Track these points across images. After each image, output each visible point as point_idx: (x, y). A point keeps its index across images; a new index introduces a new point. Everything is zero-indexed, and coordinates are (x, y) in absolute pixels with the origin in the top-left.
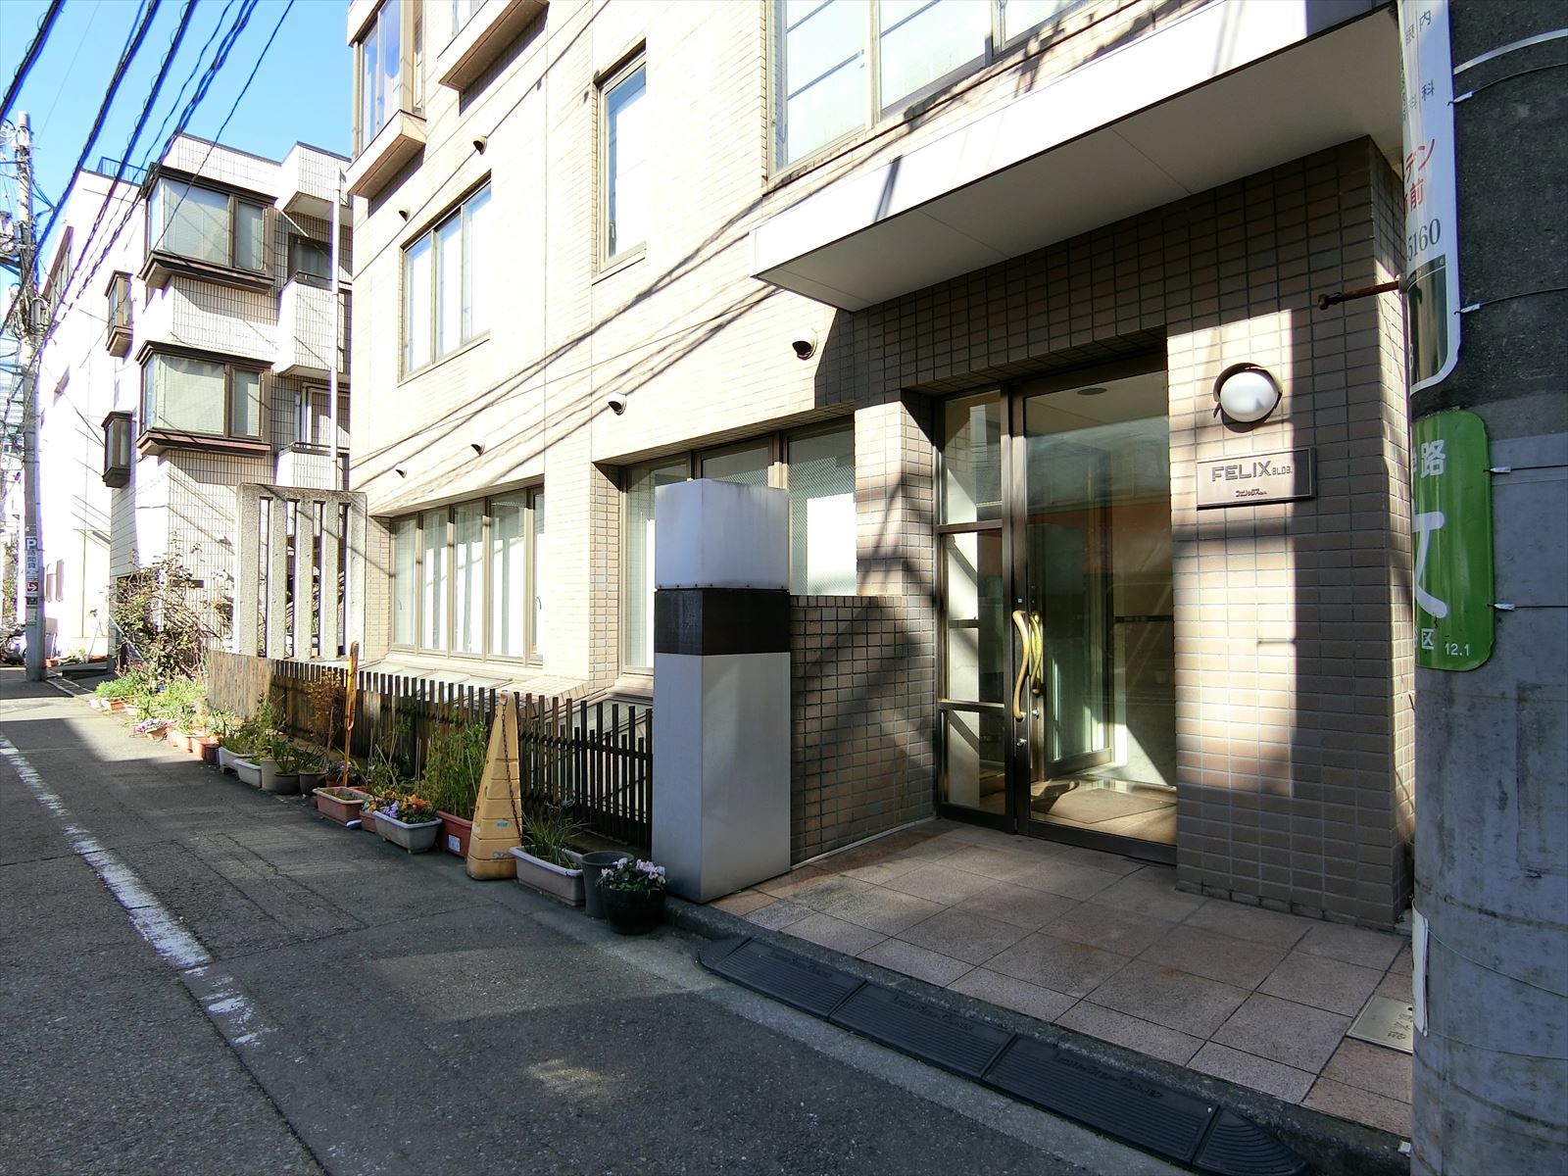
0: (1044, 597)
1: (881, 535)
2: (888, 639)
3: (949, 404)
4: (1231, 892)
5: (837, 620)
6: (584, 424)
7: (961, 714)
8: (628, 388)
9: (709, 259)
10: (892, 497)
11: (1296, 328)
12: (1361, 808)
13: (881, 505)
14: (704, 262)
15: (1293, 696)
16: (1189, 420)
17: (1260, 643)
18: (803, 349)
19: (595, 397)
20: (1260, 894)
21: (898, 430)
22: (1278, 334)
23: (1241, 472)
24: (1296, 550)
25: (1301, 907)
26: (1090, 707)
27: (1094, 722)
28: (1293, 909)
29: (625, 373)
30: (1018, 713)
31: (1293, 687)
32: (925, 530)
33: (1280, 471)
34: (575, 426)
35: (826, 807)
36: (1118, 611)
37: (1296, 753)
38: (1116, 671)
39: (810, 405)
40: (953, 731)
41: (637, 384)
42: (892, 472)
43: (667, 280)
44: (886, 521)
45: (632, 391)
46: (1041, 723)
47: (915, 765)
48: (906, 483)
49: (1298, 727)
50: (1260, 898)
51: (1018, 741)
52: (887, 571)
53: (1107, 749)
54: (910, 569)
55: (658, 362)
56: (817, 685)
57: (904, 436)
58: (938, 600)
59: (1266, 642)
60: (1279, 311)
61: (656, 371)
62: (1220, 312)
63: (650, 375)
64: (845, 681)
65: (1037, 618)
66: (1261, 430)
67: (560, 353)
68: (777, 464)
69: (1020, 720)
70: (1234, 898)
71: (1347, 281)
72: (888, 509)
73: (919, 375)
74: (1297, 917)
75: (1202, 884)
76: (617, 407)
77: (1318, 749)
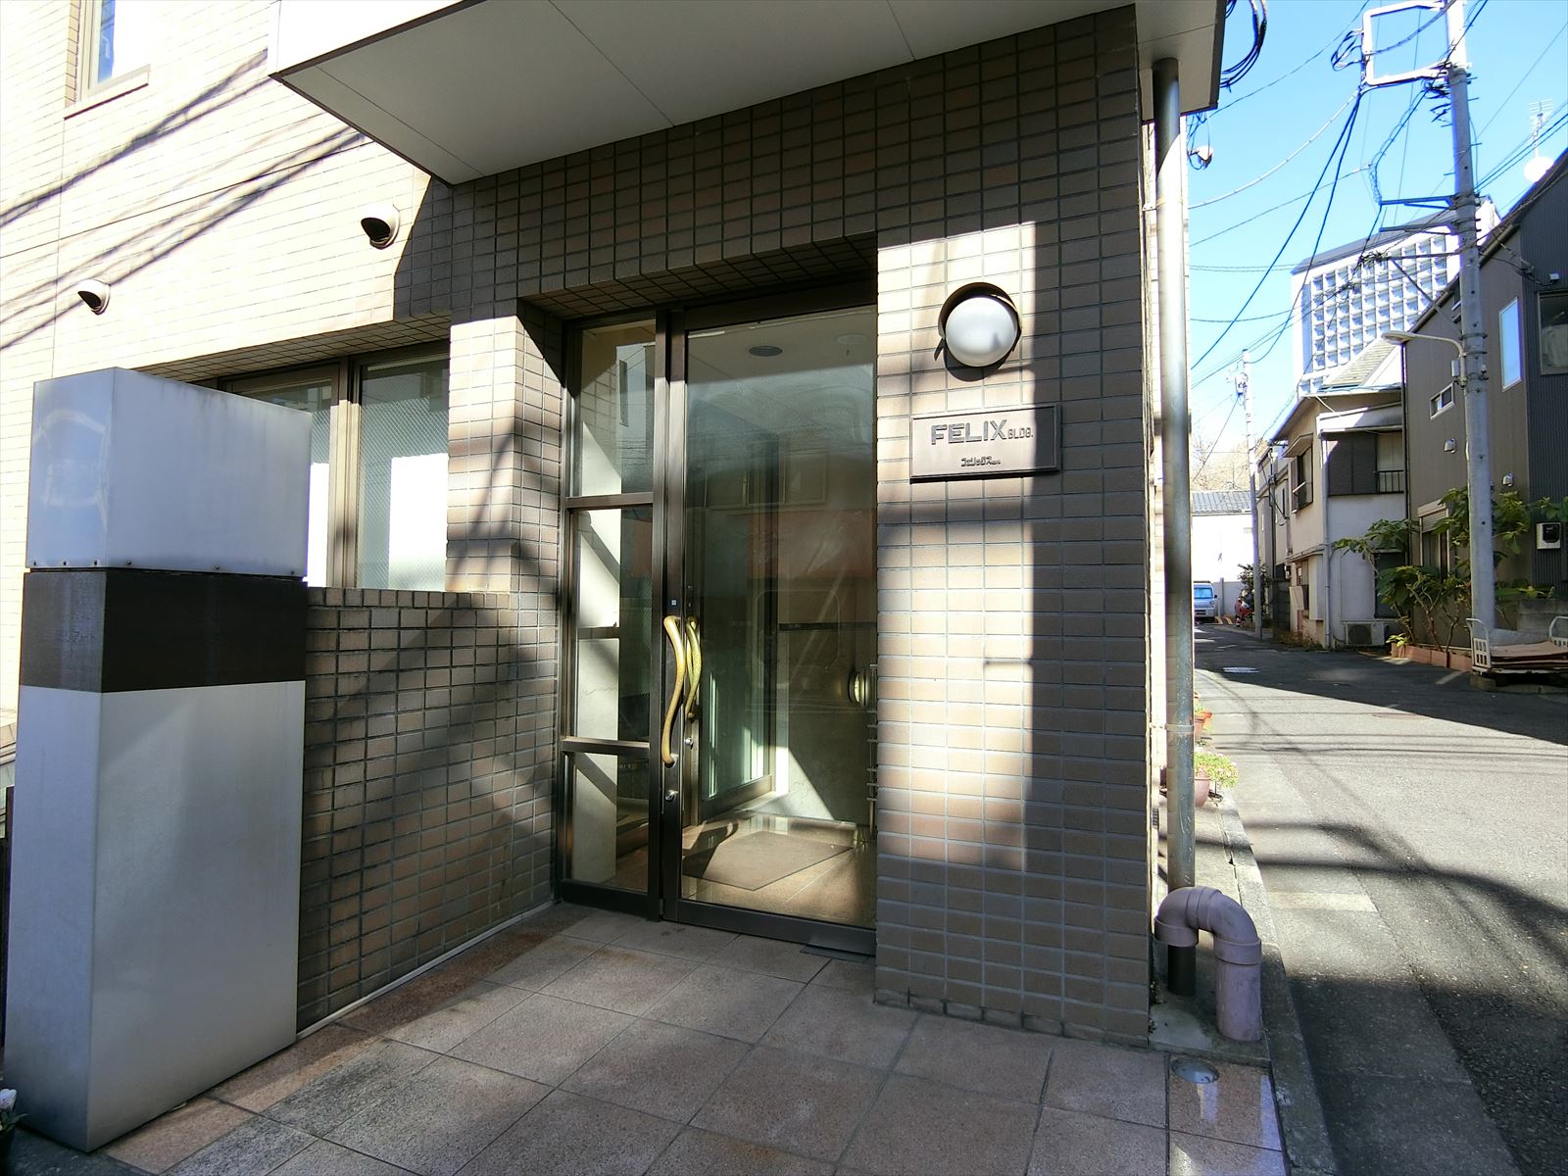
0: (702, 598)
1: (483, 505)
2: (485, 655)
3: (589, 336)
4: (945, 1003)
5: (399, 628)
6: (43, 326)
7: (593, 757)
8: (113, 276)
9: (245, 93)
10: (501, 452)
11: (1040, 246)
12: (1111, 885)
13: (484, 462)
14: (237, 96)
15: (1028, 736)
16: (903, 362)
17: (987, 663)
18: (377, 231)
19: (62, 285)
20: (983, 1005)
21: (510, 357)
22: (1017, 253)
23: (968, 433)
24: (1035, 540)
25: (1034, 1021)
26: (750, 729)
27: (754, 746)
28: (1024, 1023)
29: (110, 252)
30: (668, 755)
31: (1028, 724)
32: (548, 502)
33: (1017, 435)
34: (30, 327)
35: (369, 923)
36: (783, 617)
37: (1029, 809)
38: (779, 686)
39: (386, 315)
40: (581, 780)
41: (128, 270)
42: (502, 416)
43: (181, 119)
44: (490, 486)
45: (119, 280)
46: (695, 753)
47: (524, 833)
48: (521, 433)
49: (1033, 777)
50: (983, 1010)
51: (667, 793)
52: (491, 557)
53: (767, 777)
54: (523, 555)
55: (162, 238)
56: (358, 729)
57: (519, 366)
58: (565, 600)
59: (995, 663)
60: (1020, 223)
61: (157, 251)
62: (946, 219)
63: (147, 257)
64: (410, 722)
65: (693, 624)
66: (995, 379)
67: (9, 217)
68: (344, 403)
69: (669, 765)
70: (950, 1011)
71: (1104, 189)
72: (495, 469)
73: (543, 279)
74: (1030, 1035)
75: (909, 994)
76: (94, 302)
77: (1057, 806)
